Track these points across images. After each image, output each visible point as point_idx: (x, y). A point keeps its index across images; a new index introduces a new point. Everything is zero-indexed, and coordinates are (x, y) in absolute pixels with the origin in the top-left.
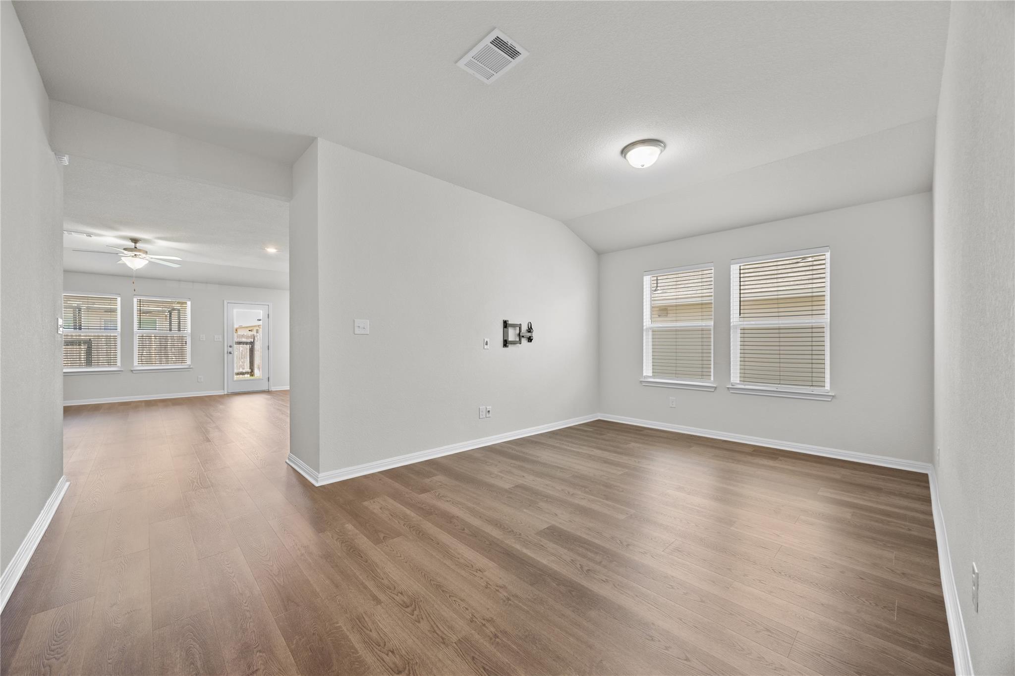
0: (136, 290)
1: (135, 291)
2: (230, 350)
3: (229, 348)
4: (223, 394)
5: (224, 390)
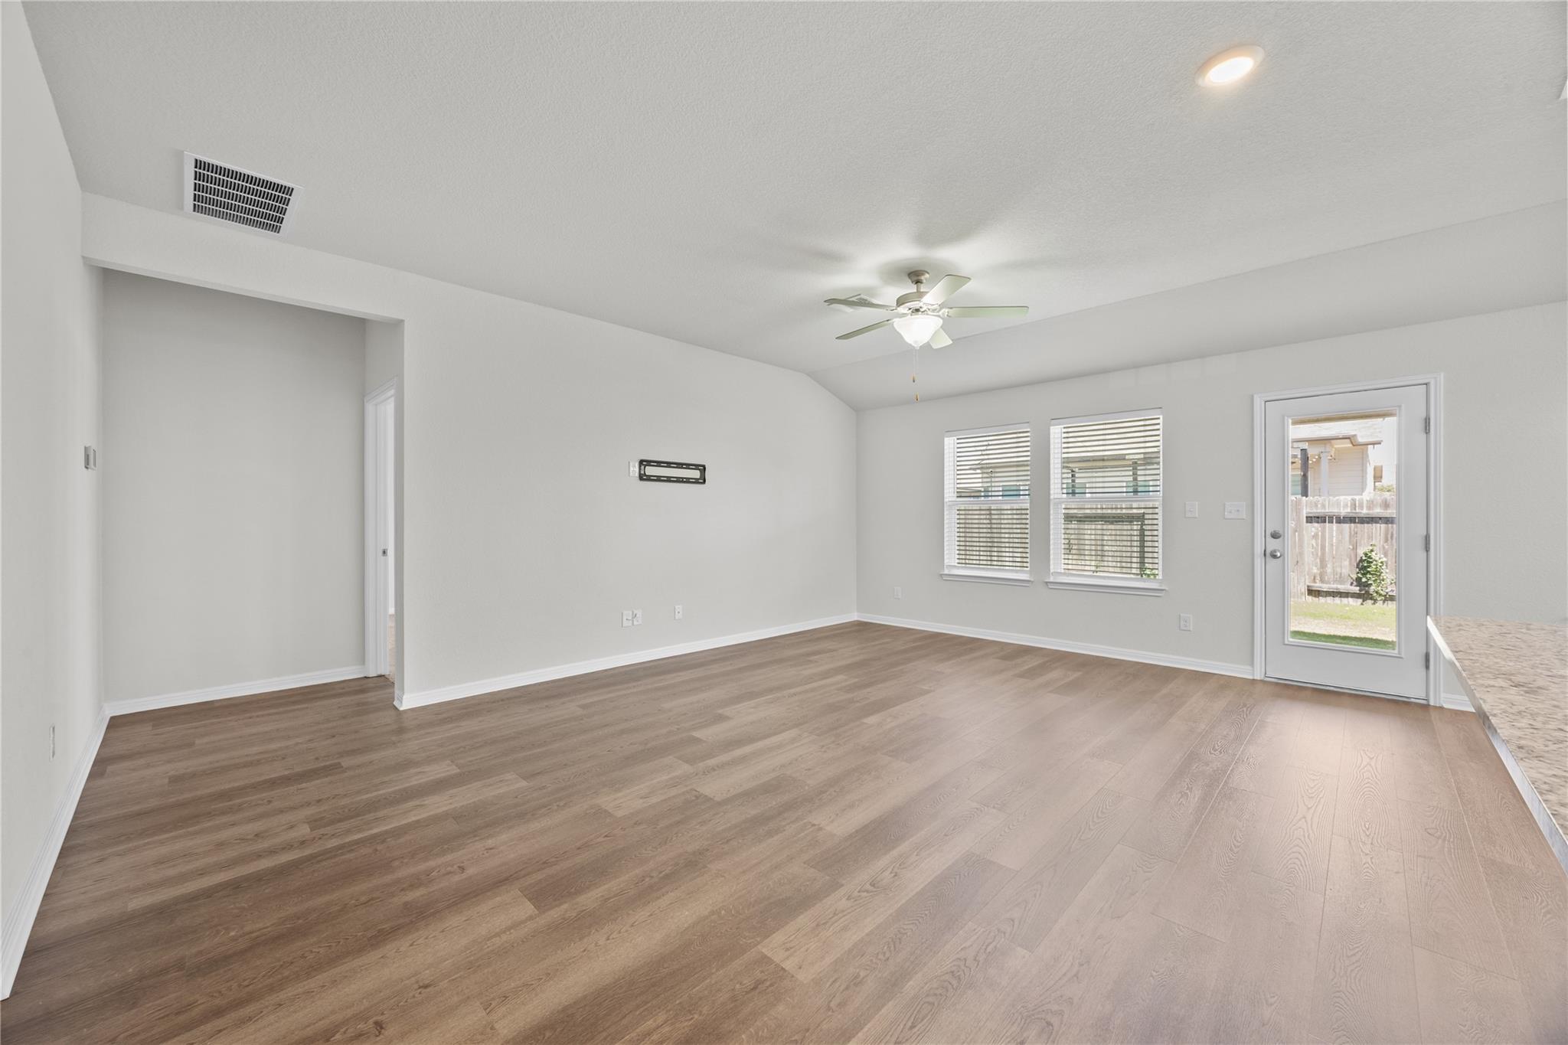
0: (916, 379)
1: (914, 381)
2: (1273, 545)
3: (1270, 539)
4: (1251, 677)
5: (1252, 664)
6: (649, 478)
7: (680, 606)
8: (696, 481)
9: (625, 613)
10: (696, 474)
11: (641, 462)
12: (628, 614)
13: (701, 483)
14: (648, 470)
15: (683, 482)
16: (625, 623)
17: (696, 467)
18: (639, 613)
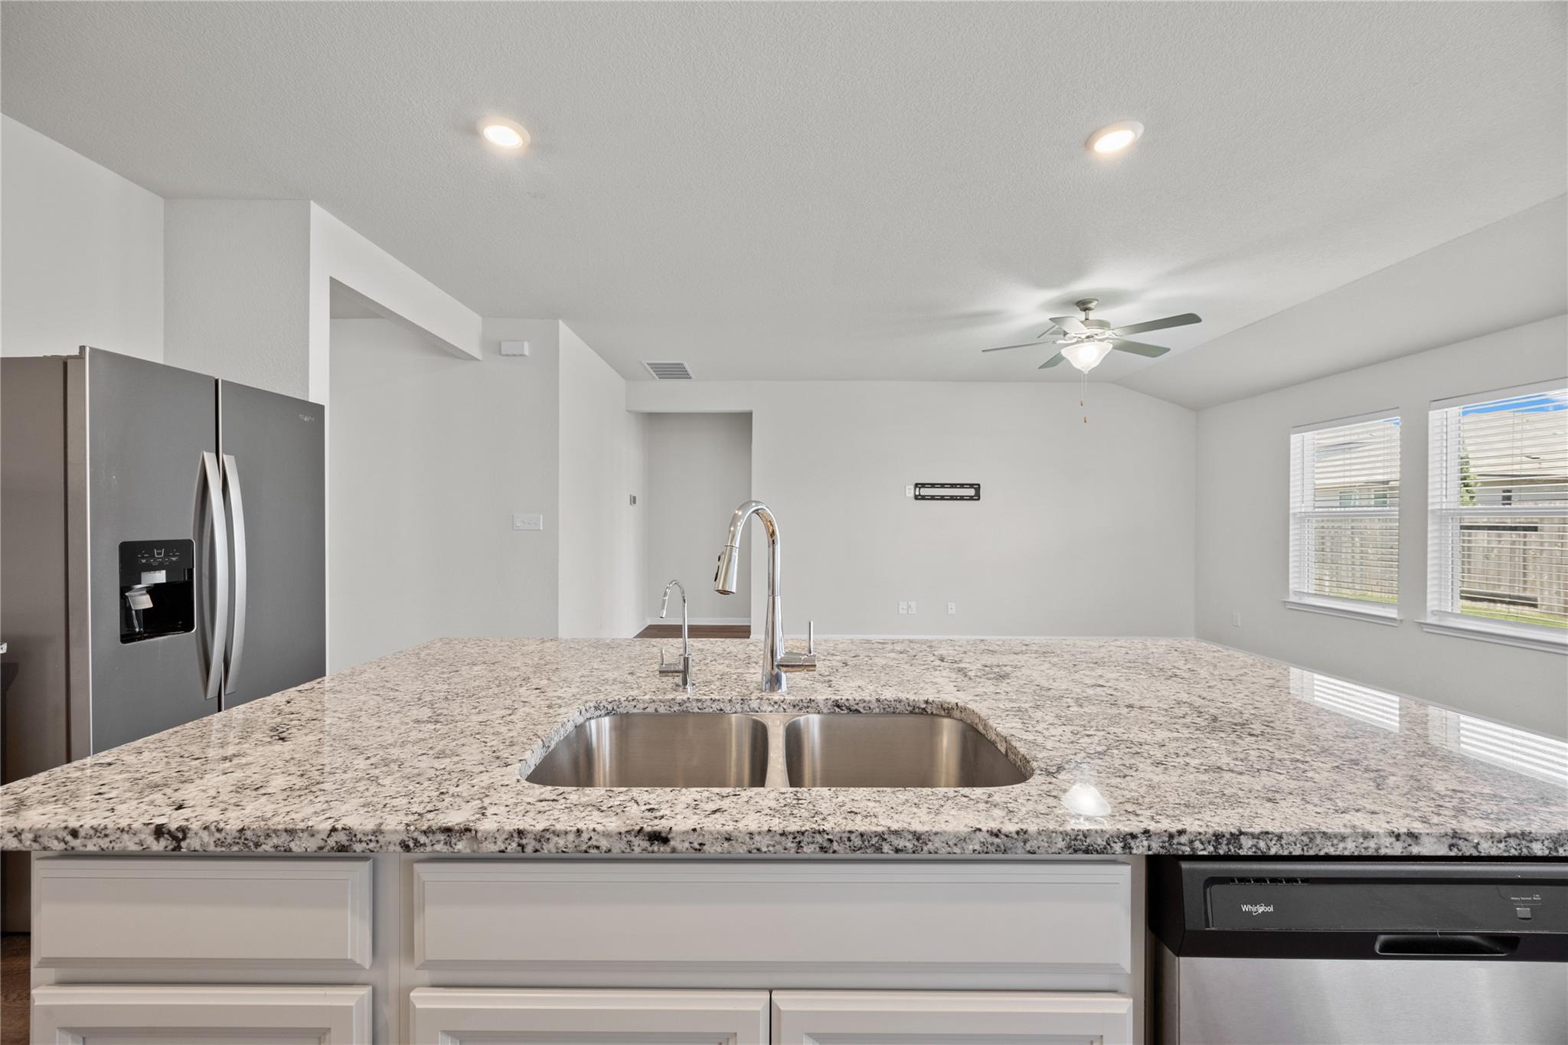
6: (923, 498)
7: (953, 604)
8: (971, 498)
9: (900, 603)
10: (971, 492)
11: (916, 485)
12: (903, 605)
13: (976, 500)
14: (925, 493)
15: (956, 499)
16: (901, 611)
17: (971, 486)
18: (913, 604)
